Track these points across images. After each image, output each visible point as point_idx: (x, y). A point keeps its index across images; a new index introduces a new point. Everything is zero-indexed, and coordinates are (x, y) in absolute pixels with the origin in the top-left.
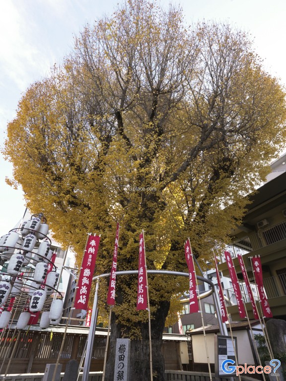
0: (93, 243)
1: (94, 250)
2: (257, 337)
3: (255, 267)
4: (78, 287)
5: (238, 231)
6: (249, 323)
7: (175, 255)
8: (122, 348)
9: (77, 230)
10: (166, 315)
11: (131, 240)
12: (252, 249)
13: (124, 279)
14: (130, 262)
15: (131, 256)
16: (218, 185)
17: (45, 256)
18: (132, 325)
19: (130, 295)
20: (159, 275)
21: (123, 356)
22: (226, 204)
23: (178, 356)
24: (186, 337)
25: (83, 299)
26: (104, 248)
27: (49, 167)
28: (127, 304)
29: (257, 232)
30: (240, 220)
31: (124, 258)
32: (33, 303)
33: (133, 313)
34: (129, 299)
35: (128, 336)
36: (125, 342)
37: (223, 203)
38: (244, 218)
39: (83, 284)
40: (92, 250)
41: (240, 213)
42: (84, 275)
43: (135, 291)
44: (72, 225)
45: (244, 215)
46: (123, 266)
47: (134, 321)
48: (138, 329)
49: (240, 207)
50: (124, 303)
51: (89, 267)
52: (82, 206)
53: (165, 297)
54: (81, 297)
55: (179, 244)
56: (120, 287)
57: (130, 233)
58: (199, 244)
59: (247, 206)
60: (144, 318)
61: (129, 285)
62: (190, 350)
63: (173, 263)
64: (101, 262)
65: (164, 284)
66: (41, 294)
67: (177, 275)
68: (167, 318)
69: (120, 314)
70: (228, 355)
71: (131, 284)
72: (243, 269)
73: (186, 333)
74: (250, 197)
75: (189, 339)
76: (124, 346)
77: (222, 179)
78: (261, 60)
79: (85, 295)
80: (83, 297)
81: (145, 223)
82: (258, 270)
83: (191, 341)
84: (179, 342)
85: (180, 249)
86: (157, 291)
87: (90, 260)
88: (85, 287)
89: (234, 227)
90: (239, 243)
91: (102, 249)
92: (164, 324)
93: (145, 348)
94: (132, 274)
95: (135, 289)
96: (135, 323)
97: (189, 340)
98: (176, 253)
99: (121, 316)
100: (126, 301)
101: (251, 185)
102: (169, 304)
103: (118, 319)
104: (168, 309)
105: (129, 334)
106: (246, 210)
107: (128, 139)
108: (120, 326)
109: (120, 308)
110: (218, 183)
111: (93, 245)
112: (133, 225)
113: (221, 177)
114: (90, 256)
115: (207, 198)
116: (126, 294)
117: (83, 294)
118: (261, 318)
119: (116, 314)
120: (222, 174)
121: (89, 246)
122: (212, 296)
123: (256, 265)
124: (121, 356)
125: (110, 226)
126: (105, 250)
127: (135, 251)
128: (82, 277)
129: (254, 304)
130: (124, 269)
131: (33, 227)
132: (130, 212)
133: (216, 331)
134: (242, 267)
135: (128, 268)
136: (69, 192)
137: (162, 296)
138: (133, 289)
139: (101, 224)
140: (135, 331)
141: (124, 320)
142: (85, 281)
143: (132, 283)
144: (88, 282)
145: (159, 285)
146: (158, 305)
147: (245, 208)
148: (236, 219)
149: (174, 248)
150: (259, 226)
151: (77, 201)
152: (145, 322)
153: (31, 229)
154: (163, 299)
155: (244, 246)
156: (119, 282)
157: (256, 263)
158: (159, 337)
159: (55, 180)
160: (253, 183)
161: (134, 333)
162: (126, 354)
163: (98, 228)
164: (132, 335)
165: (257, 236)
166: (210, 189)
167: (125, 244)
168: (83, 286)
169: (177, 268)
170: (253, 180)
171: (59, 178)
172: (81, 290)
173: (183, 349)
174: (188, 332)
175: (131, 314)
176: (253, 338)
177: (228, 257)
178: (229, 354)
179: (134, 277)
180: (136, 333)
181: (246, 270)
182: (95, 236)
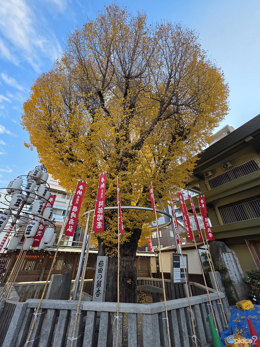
0: (81, 187)
1: (81, 193)
2: (203, 255)
3: (201, 204)
5: (191, 180)
7: (144, 195)
8: (101, 264)
9: (74, 178)
10: (139, 238)
11: (111, 185)
12: (201, 193)
13: (107, 213)
14: (112, 201)
15: (112, 196)
16: (175, 146)
17: (43, 196)
18: (113, 246)
19: (112, 224)
20: (132, 210)
21: (101, 270)
22: (181, 160)
23: (149, 268)
24: (154, 254)
27: (53, 133)
28: (110, 231)
29: (204, 180)
30: (192, 171)
32: (27, 230)
34: (111, 227)
35: (110, 254)
36: (104, 259)
38: (194, 170)
41: (192, 167)
42: (73, 211)
43: (115, 221)
45: (194, 168)
46: (107, 203)
48: (117, 249)
49: (191, 162)
50: (107, 230)
51: (77, 205)
52: (78, 161)
54: (69, 227)
55: (147, 188)
57: (110, 180)
58: (162, 188)
59: (197, 162)
60: (122, 241)
61: (111, 217)
63: (143, 201)
64: (91, 201)
65: (135, 216)
66: (34, 224)
67: (146, 210)
68: (139, 240)
70: (181, 268)
71: (112, 216)
72: (192, 205)
74: (199, 155)
76: (103, 262)
77: (177, 142)
78: (205, 52)
82: (203, 206)
83: (158, 257)
84: (149, 257)
85: (148, 192)
86: (131, 221)
87: (78, 200)
88: (73, 219)
89: (187, 176)
90: (192, 188)
91: (91, 192)
92: (137, 245)
93: (122, 262)
94: (113, 209)
95: (115, 220)
96: (114, 244)
97: (156, 256)
99: (105, 239)
100: (108, 229)
102: (140, 231)
103: (103, 242)
104: (140, 234)
105: (111, 252)
106: (196, 164)
107: (108, 112)
108: (105, 247)
111: (81, 189)
112: (112, 174)
113: (177, 140)
114: (78, 197)
115: (167, 155)
116: (109, 223)
117: (71, 225)
118: (205, 241)
119: (101, 238)
120: (178, 138)
121: (78, 189)
122: (171, 225)
123: (202, 203)
124: (100, 269)
125: (96, 175)
126: (94, 192)
127: (115, 192)
129: (200, 231)
130: (107, 206)
131: (35, 175)
133: (175, 250)
134: (192, 204)
135: (110, 205)
136: (68, 151)
137: (135, 225)
138: (114, 220)
139: (90, 173)
140: (115, 250)
141: (107, 242)
142: (73, 215)
143: (114, 216)
144: (75, 216)
145: (132, 217)
146: (132, 231)
147: (195, 163)
148: (189, 171)
149: (144, 191)
150: (206, 176)
151: (74, 158)
152: (122, 243)
153: (33, 176)
154: (136, 227)
155: (195, 190)
157: (202, 201)
158: (133, 255)
159: (57, 142)
160: (201, 145)
161: (115, 252)
162: (104, 268)
163: (88, 177)
164: (113, 253)
165: (204, 183)
166: (170, 150)
167: (107, 188)
169: (146, 204)
170: (201, 143)
171: (60, 142)
172: (70, 221)
173: (153, 262)
174: (156, 250)
175: (113, 238)
177: (181, 196)
179: (115, 212)
180: (116, 252)
181: (194, 206)
182: (83, 182)
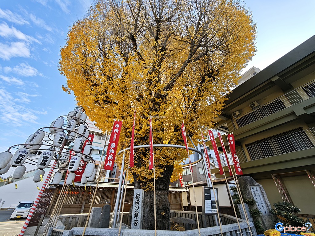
0: (117, 126)
1: (118, 130)
2: (232, 189)
4: (107, 155)
5: (219, 119)
6: (226, 179)
7: (176, 134)
8: (138, 196)
9: (110, 119)
10: (171, 174)
11: (145, 124)
12: (228, 131)
13: (141, 151)
14: (146, 140)
15: (146, 135)
16: (205, 86)
18: (148, 181)
19: (146, 161)
20: (165, 148)
21: (138, 201)
22: (210, 100)
23: (181, 201)
24: (186, 189)
25: (110, 163)
26: (127, 131)
27: (89, 77)
28: (144, 168)
29: (232, 119)
30: (220, 111)
31: (141, 137)
32: (70, 165)
33: (148, 173)
34: (145, 164)
35: (145, 188)
36: (141, 192)
37: (208, 101)
38: (223, 110)
39: (110, 153)
40: (116, 131)
41: (220, 107)
42: (111, 147)
44: (107, 116)
45: (222, 108)
47: (149, 178)
48: (152, 184)
49: (220, 103)
50: (142, 166)
51: (114, 142)
52: (113, 103)
53: (169, 163)
54: (109, 162)
56: (139, 156)
57: (144, 120)
59: (225, 102)
61: (145, 155)
62: (189, 198)
63: (174, 140)
64: (126, 140)
65: (168, 154)
66: (76, 159)
67: (177, 148)
68: (172, 176)
69: (139, 174)
71: (146, 154)
72: (221, 142)
73: (186, 186)
74: (227, 96)
75: (188, 190)
76: (139, 194)
77: (207, 83)
79: (112, 160)
80: (110, 162)
81: (154, 113)
82: (232, 143)
83: (189, 191)
84: (181, 192)
85: (179, 131)
86: (164, 158)
87: (115, 137)
89: (216, 116)
90: (220, 127)
91: (126, 131)
92: (170, 180)
96: (149, 179)
98: (177, 133)
99: (140, 175)
100: (143, 165)
101: (228, 87)
102: (173, 167)
103: (138, 177)
104: (172, 170)
105: (146, 187)
107: (141, 56)
108: (140, 182)
109: (139, 170)
110: (204, 86)
112: (146, 114)
113: (206, 81)
114: (115, 134)
115: (197, 96)
116: (143, 160)
117: (110, 160)
118: (234, 175)
119: (136, 174)
120: (207, 79)
121: (114, 128)
122: (201, 161)
123: (231, 140)
124: (137, 201)
125: (131, 116)
126: (128, 132)
128: (109, 148)
129: (229, 166)
130: (141, 144)
131: (75, 115)
132: (143, 105)
133: (205, 185)
135: (144, 143)
136: (103, 93)
137: (167, 162)
138: (148, 157)
139: (125, 114)
141: (142, 178)
142: (112, 151)
144: (113, 152)
145: (165, 154)
146: (165, 167)
148: (218, 111)
149: (176, 130)
150: (233, 116)
151: (109, 100)
153: (73, 116)
154: (169, 164)
155: (223, 130)
156: (138, 153)
157: (231, 138)
158: (166, 189)
159: (93, 86)
161: (149, 186)
162: (141, 200)
163: (123, 117)
165: (232, 122)
166: (199, 91)
168: (110, 154)
169: (177, 143)
171: (95, 85)
172: (109, 157)
173: (184, 196)
175: (147, 174)
176: (229, 189)
177: (211, 134)
178: (212, 199)
180: (150, 186)
181: (223, 143)
182: (119, 121)
